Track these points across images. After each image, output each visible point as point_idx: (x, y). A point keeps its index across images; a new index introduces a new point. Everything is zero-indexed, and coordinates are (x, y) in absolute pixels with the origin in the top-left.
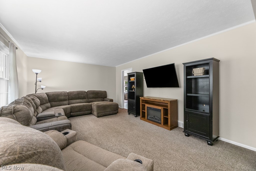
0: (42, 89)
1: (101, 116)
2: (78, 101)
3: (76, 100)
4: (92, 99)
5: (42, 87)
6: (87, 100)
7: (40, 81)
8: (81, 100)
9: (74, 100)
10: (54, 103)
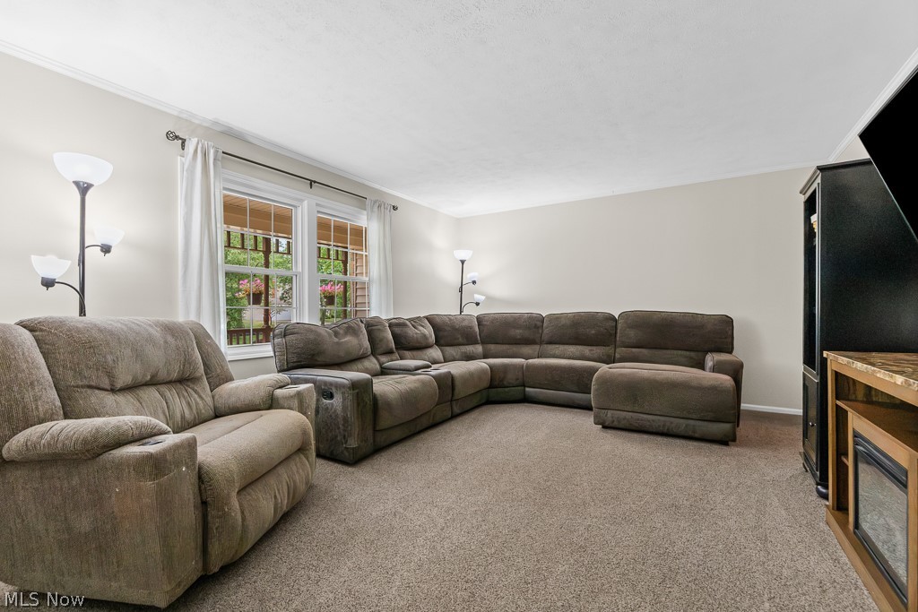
0: (478, 304)
1: (616, 424)
2: (572, 349)
3: (566, 347)
4: (634, 350)
5: (478, 298)
6: (612, 351)
7: (474, 282)
8: (586, 350)
9: (559, 344)
10: (492, 347)
